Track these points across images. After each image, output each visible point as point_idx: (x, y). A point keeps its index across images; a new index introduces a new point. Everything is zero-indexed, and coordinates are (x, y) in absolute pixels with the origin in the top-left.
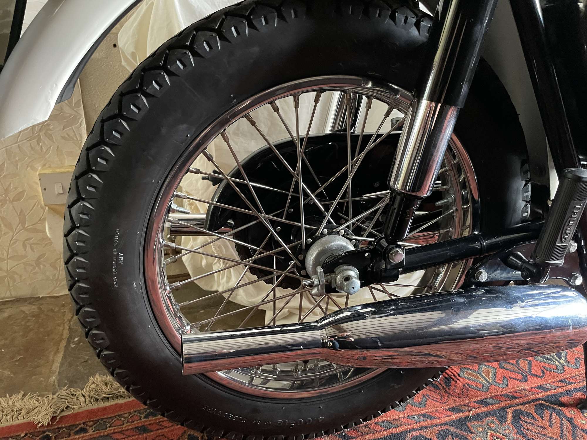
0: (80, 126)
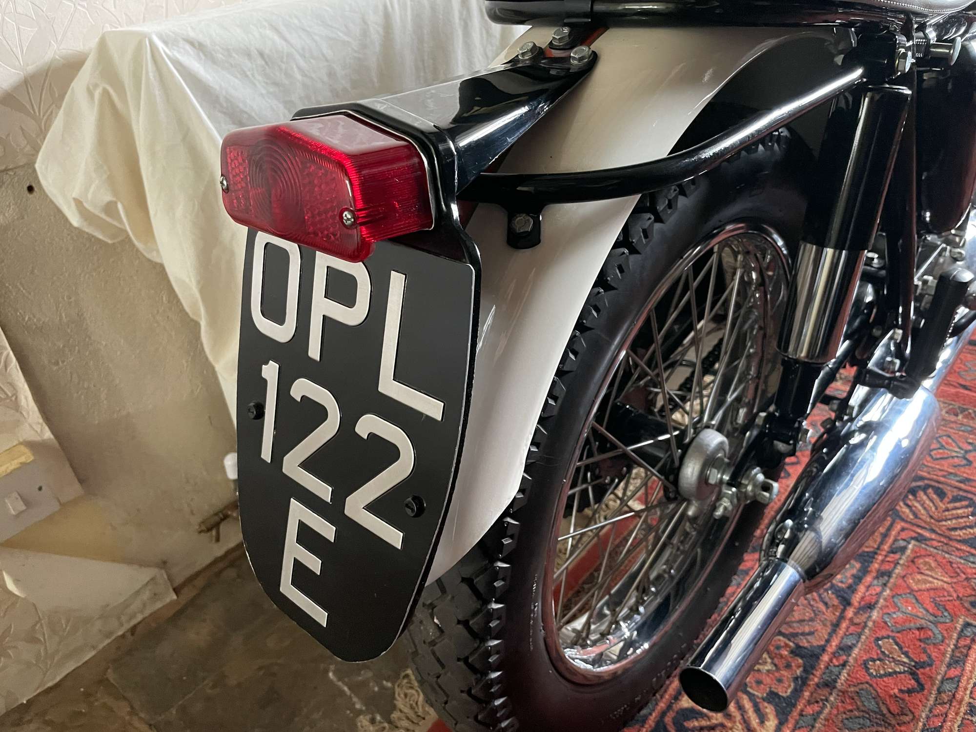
0: (6, 369)
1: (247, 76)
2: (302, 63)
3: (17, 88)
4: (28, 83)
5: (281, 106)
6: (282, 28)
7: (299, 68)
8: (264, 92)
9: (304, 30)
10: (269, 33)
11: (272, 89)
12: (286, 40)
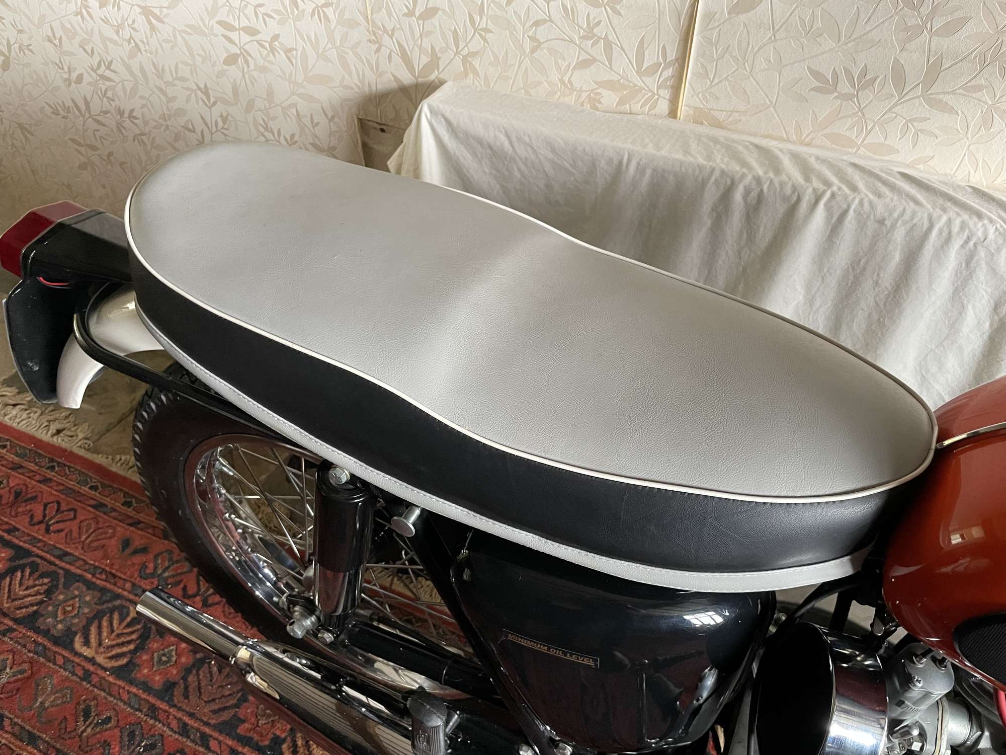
1: (477, 156)
2: (523, 168)
3: (410, 87)
4: (417, 86)
5: (498, 187)
6: (514, 139)
7: (519, 169)
8: (487, 171)
9: (531, 147)
10: (502, 137)
11: (494, 172)
12: (513, 147)
